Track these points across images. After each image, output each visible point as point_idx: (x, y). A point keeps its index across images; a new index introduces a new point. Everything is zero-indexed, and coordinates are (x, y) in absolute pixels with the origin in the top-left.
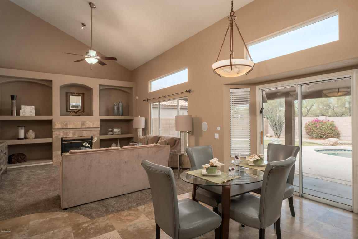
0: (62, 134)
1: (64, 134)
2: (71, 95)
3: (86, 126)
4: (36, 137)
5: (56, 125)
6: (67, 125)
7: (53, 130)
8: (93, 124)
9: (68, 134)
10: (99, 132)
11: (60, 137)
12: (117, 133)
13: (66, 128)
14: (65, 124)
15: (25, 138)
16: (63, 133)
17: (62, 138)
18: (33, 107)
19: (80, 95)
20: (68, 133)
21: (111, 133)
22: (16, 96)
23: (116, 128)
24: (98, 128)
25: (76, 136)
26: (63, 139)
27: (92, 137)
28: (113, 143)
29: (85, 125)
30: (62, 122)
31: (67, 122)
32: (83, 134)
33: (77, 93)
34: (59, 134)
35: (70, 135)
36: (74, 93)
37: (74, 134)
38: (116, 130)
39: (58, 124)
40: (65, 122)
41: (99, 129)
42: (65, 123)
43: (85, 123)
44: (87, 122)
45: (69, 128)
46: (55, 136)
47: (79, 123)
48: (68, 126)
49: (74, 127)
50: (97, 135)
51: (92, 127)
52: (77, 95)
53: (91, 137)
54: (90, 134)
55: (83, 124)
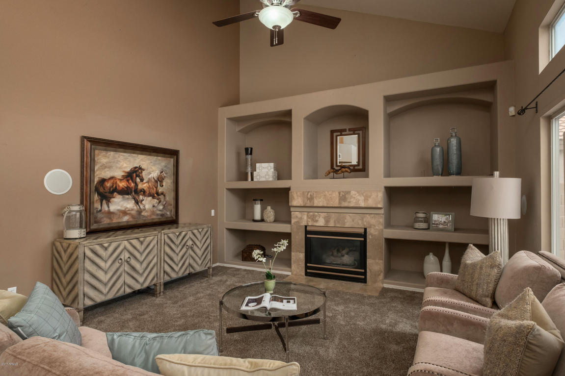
0: (305, 217)
1: (309, 218)
2: (339, 135)
3: (349, 202)
4: (276, 221)
5: (294, 198)
6: (311, 199)
7: (292, 209)
8: (366, 200)
9: (317, 219)
10: (382, 220)
11: (302, 224)
12: (441, 226)
13: (311, 205)
14: (309, 196)
15: (262, 220)
16: (308, 216)
17: (306, 227)
18: (272, 165)
19: (356, 132)
20: (316, 216)
21: (423, 225)
22: (251, 149)
23: (438, 211)
24: (380, 208)
25: (331, 224)
26: (308, 229)
27: (365, 229)
28: (428, 254)
29: (348, 200)
30: (303, 192)
31: (312, 194)
32: (346, 221)
33: (350, 130)
34: (301, 218)
35: (320, 223)
36: (345, 130)
37: (327, 220)
38: (438, 218)
39: (298, 196)
40: (309, 192)
41: (382, 211)
42: (309, 194)
43: (347, 196)
44: (353, 193)
45: (315, 205)
46: (295, 220)
47: (336, 195)
48: (313, 203)
49: (325, 205)
50: (377, 227)
51: (362, 205)
52: (352, 132)
53: (362, 231)
54: (360, 222)
55: (343, 197)
